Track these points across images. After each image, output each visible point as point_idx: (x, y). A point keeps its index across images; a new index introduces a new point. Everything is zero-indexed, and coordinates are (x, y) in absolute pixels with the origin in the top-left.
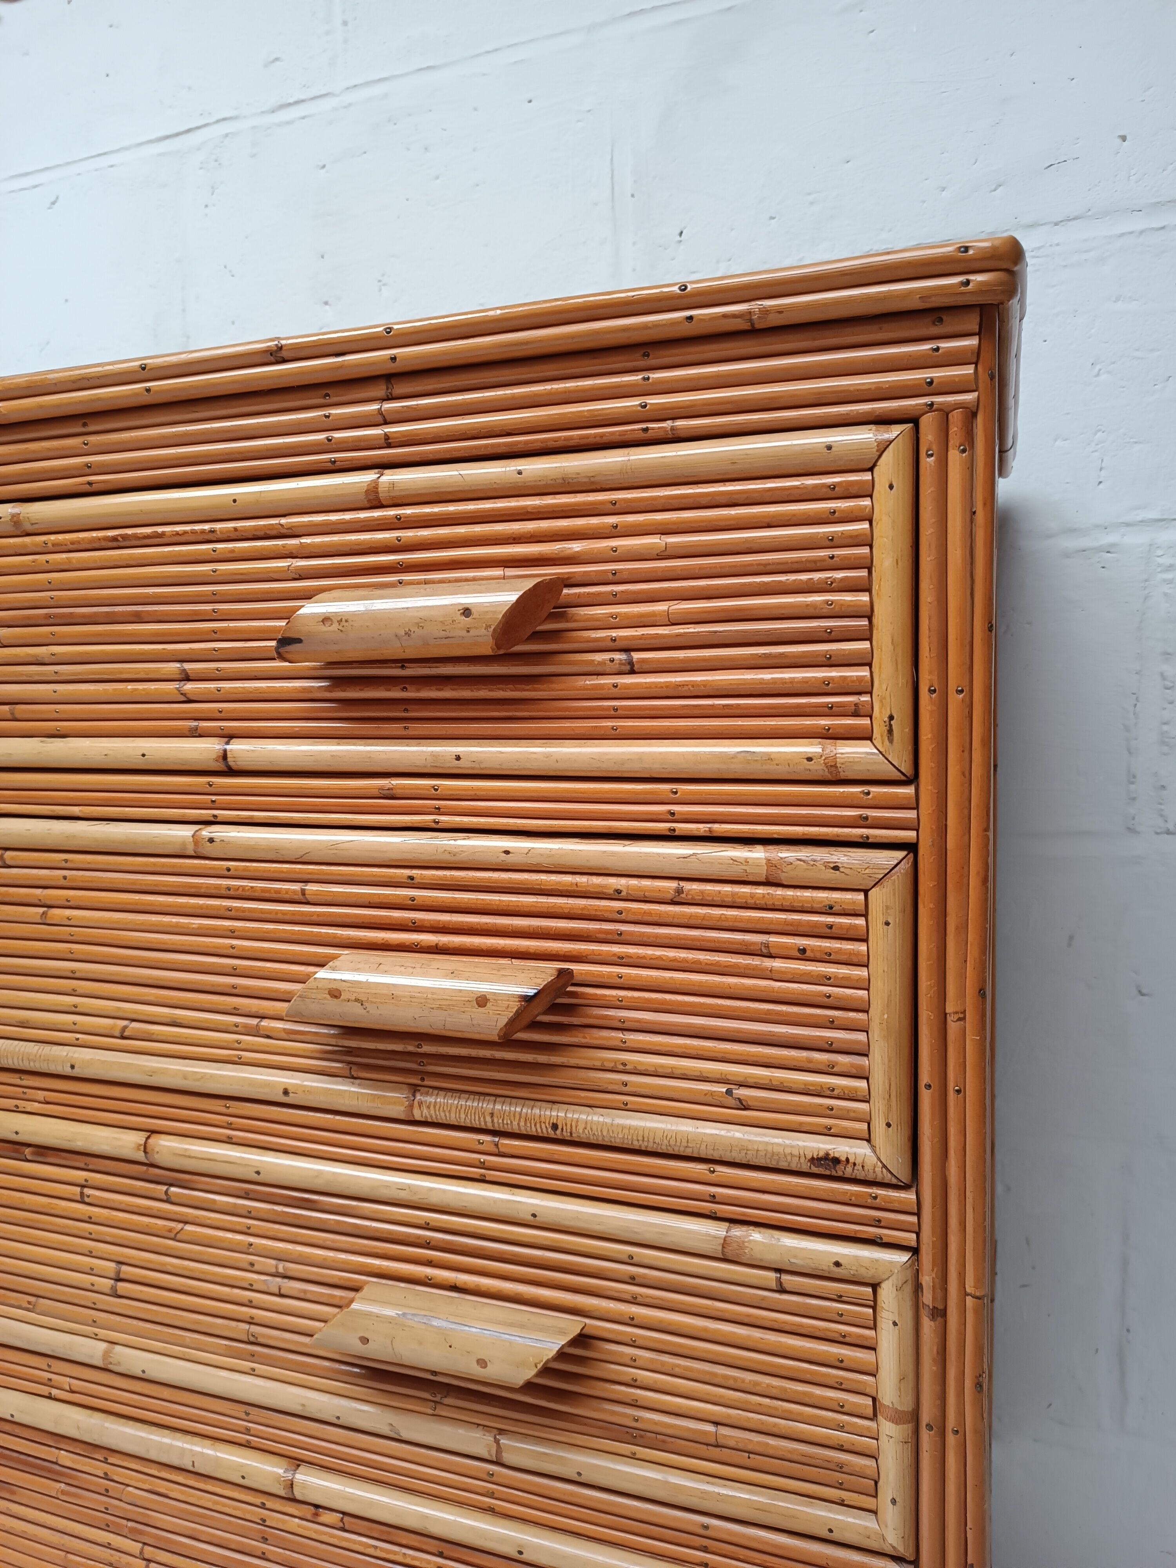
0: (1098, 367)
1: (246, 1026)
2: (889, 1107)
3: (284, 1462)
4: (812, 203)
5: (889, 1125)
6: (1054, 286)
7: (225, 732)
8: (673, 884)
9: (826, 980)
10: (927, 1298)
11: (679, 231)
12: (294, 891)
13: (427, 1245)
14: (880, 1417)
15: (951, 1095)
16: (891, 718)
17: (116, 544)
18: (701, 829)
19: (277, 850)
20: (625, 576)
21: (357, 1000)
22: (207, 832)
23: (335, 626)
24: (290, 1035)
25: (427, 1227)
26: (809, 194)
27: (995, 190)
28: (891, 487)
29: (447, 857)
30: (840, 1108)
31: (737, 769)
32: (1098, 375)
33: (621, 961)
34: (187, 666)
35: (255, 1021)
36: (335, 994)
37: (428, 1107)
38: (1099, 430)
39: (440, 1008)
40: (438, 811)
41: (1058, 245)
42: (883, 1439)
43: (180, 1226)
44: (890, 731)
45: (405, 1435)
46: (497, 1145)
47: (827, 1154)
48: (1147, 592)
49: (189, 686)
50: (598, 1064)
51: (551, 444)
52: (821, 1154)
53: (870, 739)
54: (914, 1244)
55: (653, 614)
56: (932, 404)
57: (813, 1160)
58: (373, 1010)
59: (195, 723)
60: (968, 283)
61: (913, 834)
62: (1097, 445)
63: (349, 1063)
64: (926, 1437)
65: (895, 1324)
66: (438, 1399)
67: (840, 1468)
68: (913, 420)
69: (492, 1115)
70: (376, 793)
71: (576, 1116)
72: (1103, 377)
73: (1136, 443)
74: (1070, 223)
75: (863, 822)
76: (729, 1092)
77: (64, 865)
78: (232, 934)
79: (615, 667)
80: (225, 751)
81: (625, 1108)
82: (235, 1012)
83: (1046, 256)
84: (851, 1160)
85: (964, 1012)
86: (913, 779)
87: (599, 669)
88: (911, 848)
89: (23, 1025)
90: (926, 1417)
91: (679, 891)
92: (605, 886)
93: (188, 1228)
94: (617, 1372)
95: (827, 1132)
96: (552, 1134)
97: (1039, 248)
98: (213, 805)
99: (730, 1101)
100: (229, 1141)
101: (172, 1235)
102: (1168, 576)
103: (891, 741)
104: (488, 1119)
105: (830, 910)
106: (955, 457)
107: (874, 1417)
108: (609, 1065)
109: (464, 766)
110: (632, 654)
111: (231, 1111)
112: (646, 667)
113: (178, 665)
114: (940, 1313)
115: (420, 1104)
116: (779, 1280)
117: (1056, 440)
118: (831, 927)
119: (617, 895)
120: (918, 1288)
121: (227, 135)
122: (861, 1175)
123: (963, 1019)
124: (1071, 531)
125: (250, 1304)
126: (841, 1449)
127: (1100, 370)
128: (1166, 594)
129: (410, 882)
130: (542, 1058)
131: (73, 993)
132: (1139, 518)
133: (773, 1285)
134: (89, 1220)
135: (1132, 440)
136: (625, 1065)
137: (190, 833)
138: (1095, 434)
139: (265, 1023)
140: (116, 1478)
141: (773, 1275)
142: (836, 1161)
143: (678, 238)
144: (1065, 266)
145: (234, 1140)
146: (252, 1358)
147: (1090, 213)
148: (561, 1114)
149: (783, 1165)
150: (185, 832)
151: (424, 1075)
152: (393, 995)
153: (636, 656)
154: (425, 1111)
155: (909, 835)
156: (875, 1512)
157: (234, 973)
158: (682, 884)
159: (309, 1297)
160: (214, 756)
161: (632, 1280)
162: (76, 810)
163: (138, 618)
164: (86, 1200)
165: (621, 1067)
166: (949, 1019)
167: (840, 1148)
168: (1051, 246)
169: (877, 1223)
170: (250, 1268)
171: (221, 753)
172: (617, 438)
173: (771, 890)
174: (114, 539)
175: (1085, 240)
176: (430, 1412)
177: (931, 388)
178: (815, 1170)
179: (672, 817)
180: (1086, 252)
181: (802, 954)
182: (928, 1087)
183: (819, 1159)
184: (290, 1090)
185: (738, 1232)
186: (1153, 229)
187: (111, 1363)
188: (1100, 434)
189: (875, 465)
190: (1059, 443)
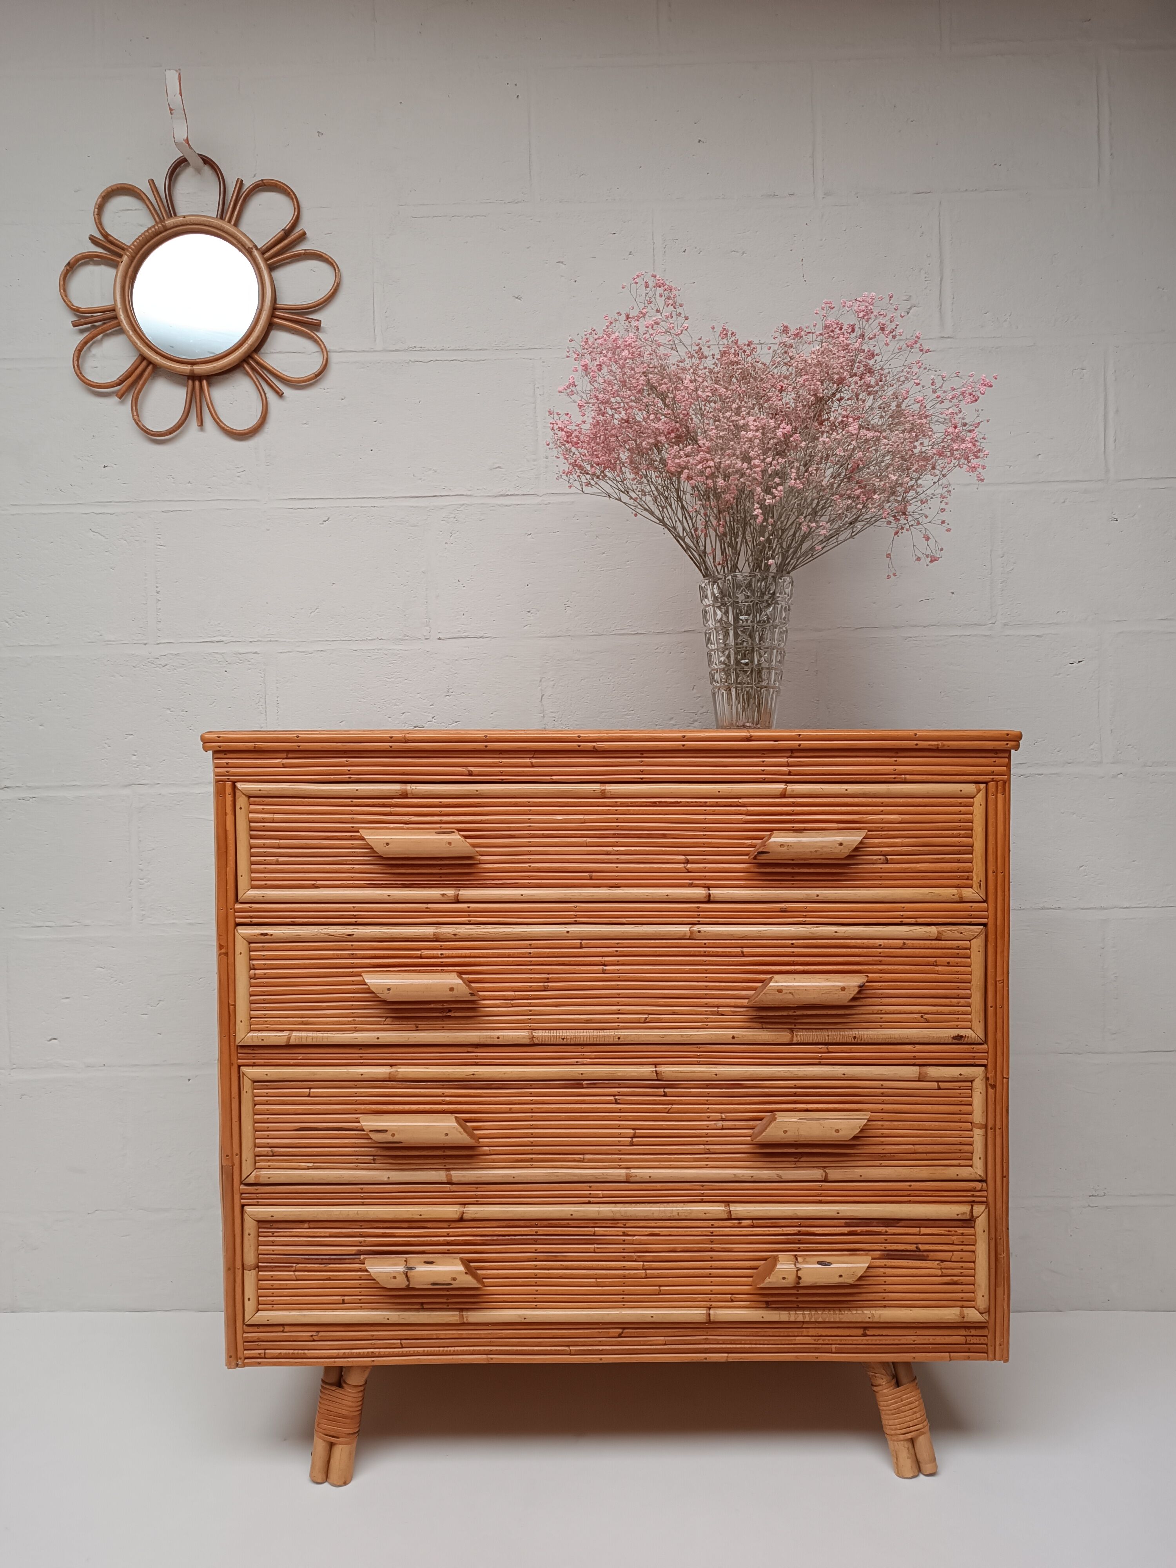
1: (711, 1011)
2: (980, 1016)
3: (723, 1204)
5: (979, 1022)
7: (707, 885)
8: (902, 941)
9: (957, 973)
10: (991, 1082)
12: (738, 952)
13: (795, 1095)
14: (974, 1129)
15: (998, 1009)
16: (980, 881)
17: (654, 804)
18: (913, 921)
19: (732, 935)
20: (886, 829)
21: (790, 993)
22: (696, 928)
23: (786, 847)
24: (734, 1014)
25: (795, 1087)
28: (981, 805)
29: (811, 935)
30: (961, 1018)
31: (928, 898)
33: (881, 972)
34: (689, 857)
35: (715, 1009)
36: (780, 991)
37: (800, 1036)
39: (826, 993)
40: (805, 917)
42: (976, 1137)
43: (670, 1106)
44: (980, 885)
45: (785, 1178)
46: (827, 1048)
47: (958, 1035)
49: (689, 866)
50: (871, 1012)
51: (858, 780)
52: (956, 1035)
53: (971, 888)
54: (986, 1063)
55: (897, 843)
56: (993, 779)
57: (954, 1038)
58: (797, 996)
59: (691, 882)
60: (1007, 744)
61: (986, 920)
63: (760, 1022)
64: (990, 1132)
65: (981, 1093)
66: (797, 1160)
67: (960, 1151)
68: (986, 783)
69: (828, 1036)
70: (779, 910)
71: (862, 1033)
75: (970, 917)
76: (922, 1017)
77: (616, 945)
78: (706, 972)
79: (881, 861)
80: (709, 894)
81: (881, 1027)
82: (706, 1005)
84: (967, 1036)
85: (1003, 980)
86: (985, 901)
87: (874, 862)
88: (985, 925)
89: (587, 1021)
90: (990, 1126)
91: (904, 943)
92: (875, 943)
93: (674, 1106)
94: (875, 1132)
95: (957, 1027)
96: (853, 1041)
98: (699, 916)
99: (922, 1020)
100: (699, 1063)
101: (667, 1110)
103: (980, 889)
104: (827, 1038)
105: (958, 948)
106: (999, 795)
107: (971, 1130)
108: (875, 1012)
109: (820, 898)
110: (887, 857)
111: (701, 1050)
112: (892, 861)
113: (684, 857)
114: (994, 1087)
115: (796, 1035)
116: (938, 1085)
118: (958, 954)
119: (880, 947)
120: (987, 1079)
121: (463, 505)
122: (969, 1041)
123: (1003, 982)
125: (707, 1136)
126: (961, 1144)
129: (793, 946)
130: (848, 1012)
131: (618, 1004)
133: (936, 1087)
134: (620, 1111)
136: (881, 1011)
137: (688, 929)
139: (720, 1009)
140: (629, 1233)
141: (936, 1084)
142: (962, 1037)
145: (701, 1063)
146: (707, 1160)
148: (857, 1033)
149: (942, 1041)
150: (686, 928)
151: (795, 1024)
152: (806, 990)
153: (889, 857)
154: (799, 1038)
155: (985, 921)
156: (971, 1166)
157: (707, 988)
158: (905, 941)
159: (737, 1127)
160: (705, 896)
161: (883, 1095)
162: (624, 920)
163: (664, 836)
164: (618, 1101)
165: (880, 1012)
166: (998, 983)
167: (962, 1032)
169: (974, 1058)
170: (708, 1119)
171: (708, 894)
172: (883, 780)
173: (937, 942)
174: (655, 802)
175: (937, 636)
176: (793, 1166)
177: (993, 773)
178: (954, 1041)
179: (902, 917)
181: (948, 964)
182: (991, 1007)
183: (956, 1037)
184: (735, 1035)
185: (924, 1069)
186: (965, 635)
187: (631, 1177)
189: (975, 797)
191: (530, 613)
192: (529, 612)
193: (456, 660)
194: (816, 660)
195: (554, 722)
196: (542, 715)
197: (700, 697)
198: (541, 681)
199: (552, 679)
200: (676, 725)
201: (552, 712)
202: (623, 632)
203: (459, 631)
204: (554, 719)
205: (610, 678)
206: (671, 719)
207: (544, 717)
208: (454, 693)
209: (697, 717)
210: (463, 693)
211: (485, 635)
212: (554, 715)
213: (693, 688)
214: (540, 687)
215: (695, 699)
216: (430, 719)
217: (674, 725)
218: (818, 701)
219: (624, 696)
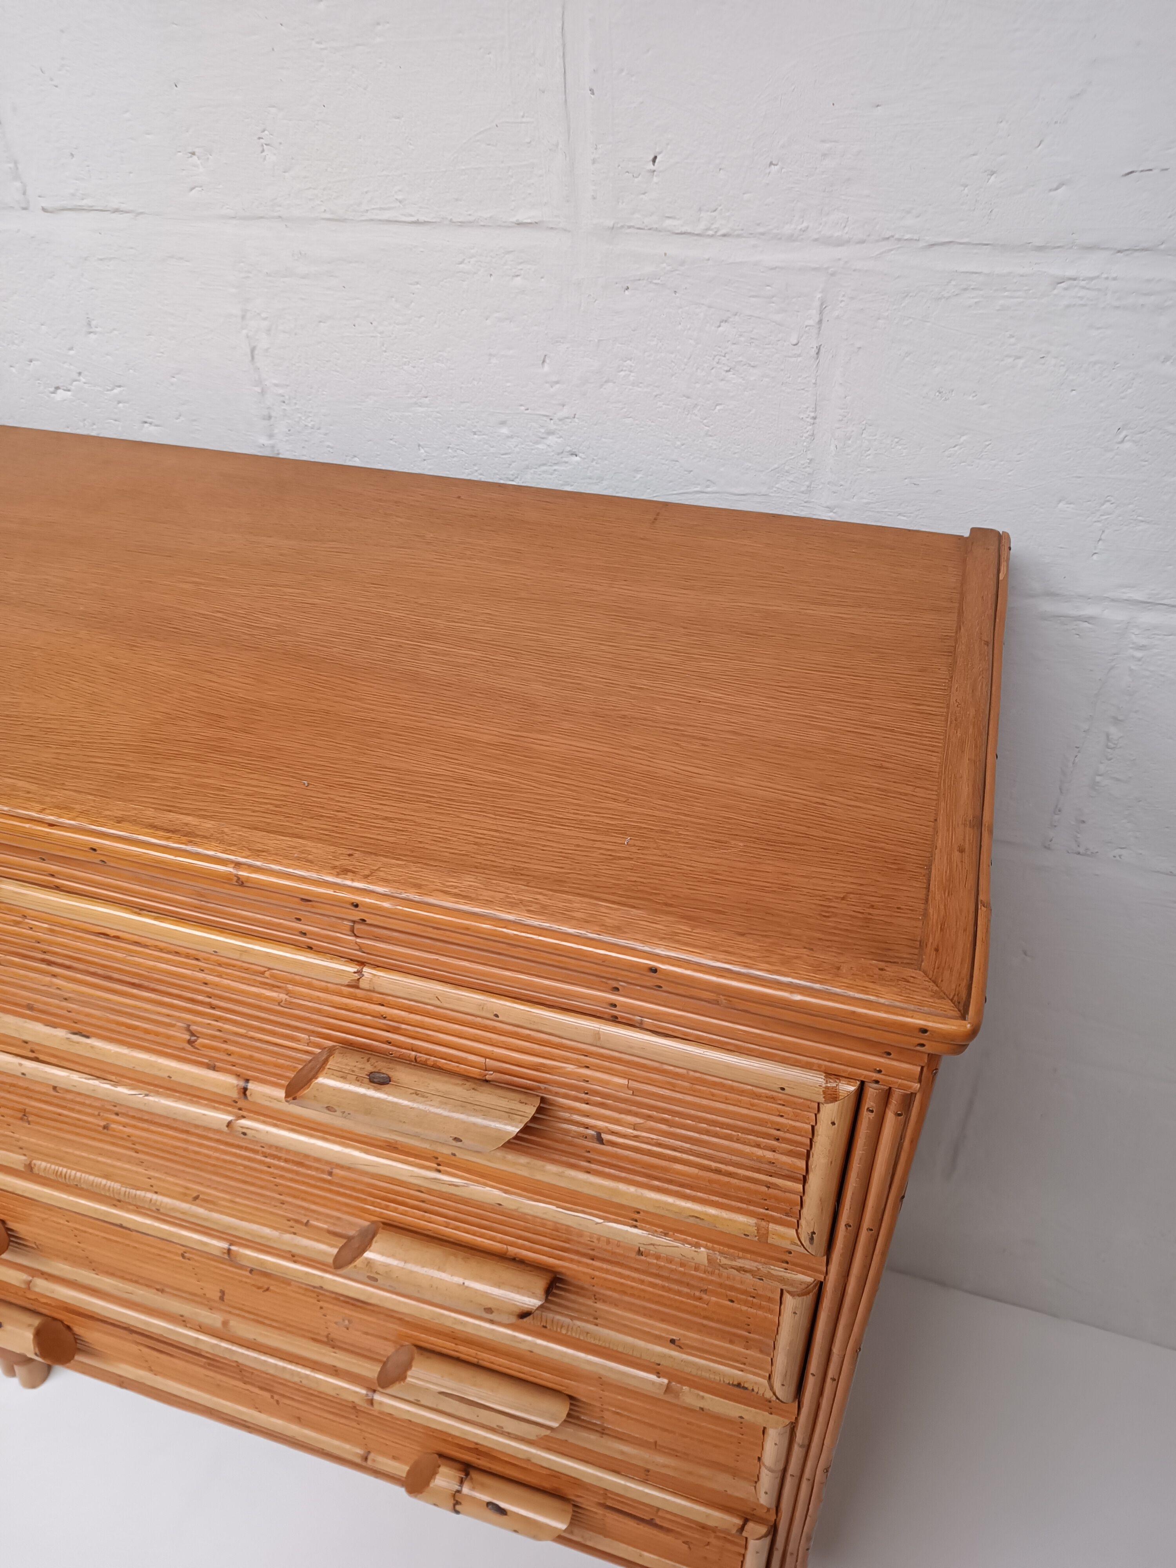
0: (1124, 433)
4: (824, 155)
5: (783, 1378)
6: (1098, 328)
10: (799, 1439)
11: (652, 157)
14: (761, 1466)
16: (813, 1233)
26: (823, 141)
27: (1056, 189)
32: (1122, 441)
38: (1108, 501)
41: (1115, 279)
48: (1113, 664)
62: (1102, 515)
64: (790, 1478)
65: (775, 1445)
72: (1127, 445)
73: (1142, 521)
74: (1137, 254)
83: (1099, 290)
97: (1092, 279)
102: (1138, 654)
117: (1060, 501)
124: (1051, 595)
127: (1126, 436)
128: (1131, 670)
132: (1125, 596)
135: (1140, 518)
138: (1103, 504)
143: (650, 166)
144: (1117, 307)
147: (1163, 247)
168: (1107, 278)
180: (1146, 294)
182: (813, 1375)
188: (1108, 504)
190: (1061, 505)
191: (195, 158)
192: (193, 154)
193: (86, 259)
194: (820, 322)
195: (284, 407)
196: (258, 389)
197: (557, 382)
198: (243, 317)
199: (264, 315)
200: (512, 437)
201: (276, 385)
202: (386, 215)
203: (73, 195)
204: (282, 399)
205: (375, 323)
206: (503, 423)
207: (263, 392)
208: (98, 330)
209: (552, 426)
210: (114, 329)
211: (123, 207)
212: (281, 391)
213: (544, 361)
214: (245, 332)
215: (547, 385)
216: (75, 376)
217: (508, 437)
218: (814, 418)
219: (405, 364)
